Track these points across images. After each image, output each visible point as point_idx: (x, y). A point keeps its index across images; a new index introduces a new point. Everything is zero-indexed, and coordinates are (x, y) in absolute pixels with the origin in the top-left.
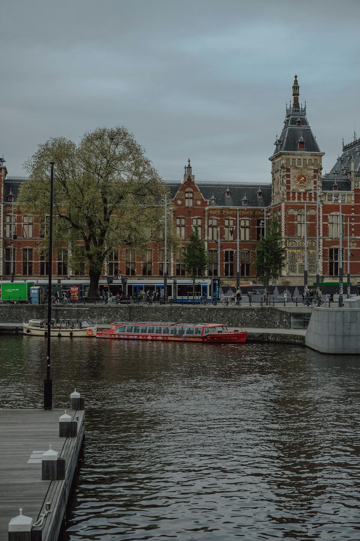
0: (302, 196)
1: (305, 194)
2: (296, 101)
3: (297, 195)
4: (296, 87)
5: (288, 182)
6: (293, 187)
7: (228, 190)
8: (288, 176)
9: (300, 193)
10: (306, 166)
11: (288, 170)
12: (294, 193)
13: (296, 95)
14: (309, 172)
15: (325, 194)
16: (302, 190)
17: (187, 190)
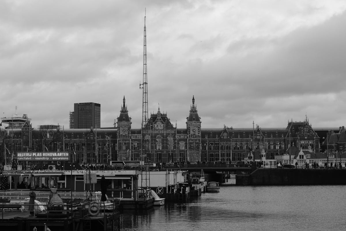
0: (124, 136)
1: (125, 135)
2: (124, 104)
3: (122, 136)
4: (124, 99)
5: (119, 132)
6: (121, 134)
7: (106, 133)
8: (119, 130)
9: (123, 135)
10: (125, 126)
11: (119, 128)
12: (121, 135)
13: (124, 102)
14: (127, 128)
15: (132, 135)
16: (124, 134)
17: (91, 134)
